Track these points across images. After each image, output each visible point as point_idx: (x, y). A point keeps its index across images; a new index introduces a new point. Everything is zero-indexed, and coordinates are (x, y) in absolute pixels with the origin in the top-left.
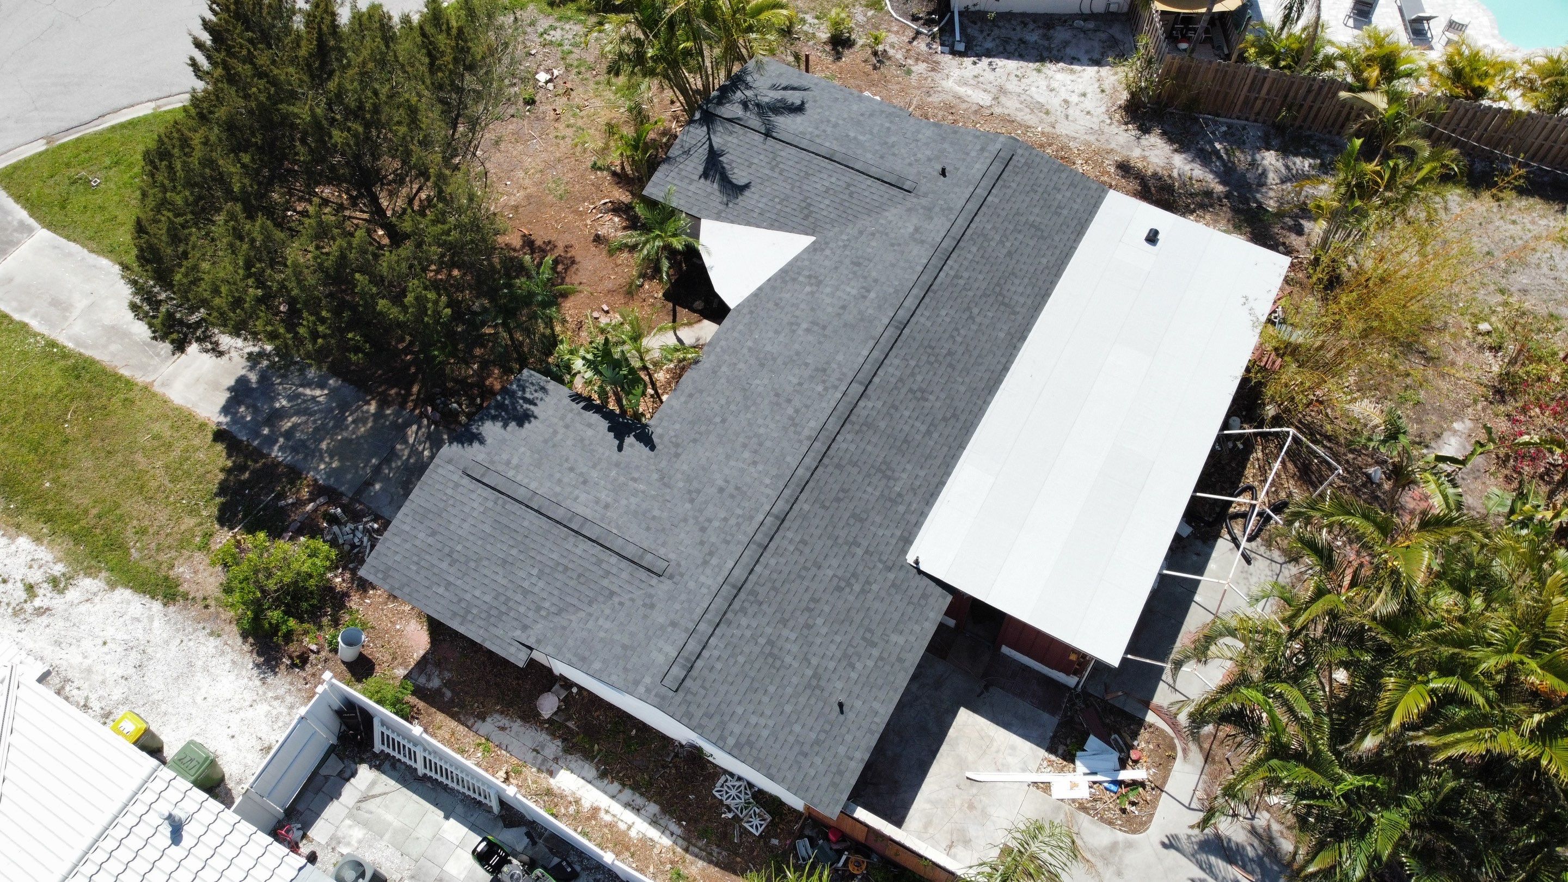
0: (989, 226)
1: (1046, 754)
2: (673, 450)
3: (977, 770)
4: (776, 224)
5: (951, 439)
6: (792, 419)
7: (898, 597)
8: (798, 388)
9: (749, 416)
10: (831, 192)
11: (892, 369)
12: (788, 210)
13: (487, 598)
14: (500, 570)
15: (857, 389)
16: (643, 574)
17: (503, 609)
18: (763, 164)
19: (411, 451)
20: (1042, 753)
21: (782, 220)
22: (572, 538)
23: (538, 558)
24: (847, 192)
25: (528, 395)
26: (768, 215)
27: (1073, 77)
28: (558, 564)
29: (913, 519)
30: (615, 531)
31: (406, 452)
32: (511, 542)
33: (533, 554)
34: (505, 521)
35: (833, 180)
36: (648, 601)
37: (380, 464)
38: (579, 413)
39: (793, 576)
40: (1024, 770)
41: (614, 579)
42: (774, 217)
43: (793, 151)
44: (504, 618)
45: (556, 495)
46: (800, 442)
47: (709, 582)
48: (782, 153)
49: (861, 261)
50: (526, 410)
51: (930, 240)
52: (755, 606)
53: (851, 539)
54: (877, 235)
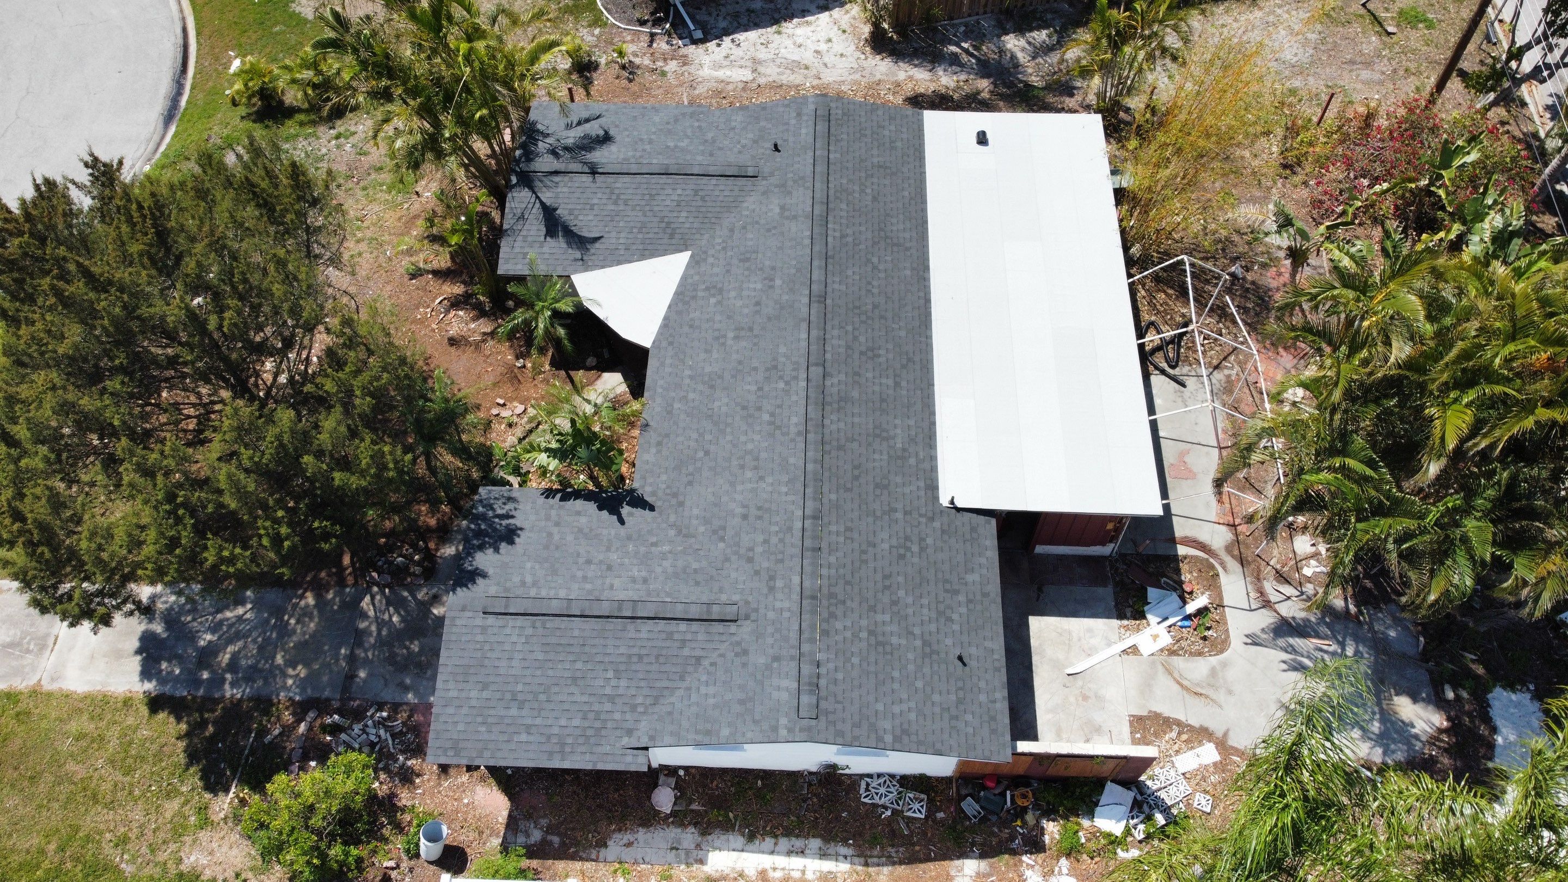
0: (844, 181)
1: (1119, 622)
2: (674, 501)
3: (1072, 664)
4: (647, 252)
5: (918, 382)
6: (771, 423)
7: (953, 540)
8: (760, 393)
9: (729, 438)
10: (683, 204)
11: (836, 342)
12: (651, 236)
13: (576, 722)
14: (573, 689)
15: (816, 371)
16: (719, 627)
17: (598, 724)
18: (604, 201)
19: (378, 624)
20: (1115, 623)
21: (649, 247)
22: (631, 626)
23: (607, 660)
24: (698, 198)
25: (499, 512)
26: (634, 247)
27: (812, 28)
28: (630, 656)
29: (926, 466)
30: (669, 600)
31: (374, 628)
32: (571, 658)
33: (599, 658)
34: (554, 640)
35: (679, 192)
36: (738, 649)
37: (352, 652)
38: (560, 507)
39: (857, 564)
40: (1109, 644)
41: (694, 645)
42: (641, 247)
43: (627, 179)
44: (603, 732)
45: (590, 592)
46: (793, 440)
47: (786, 604)
48: (618, 185)
49: (748, 255)
50: (507, 526)
51: (800, 212)
52: (841, 607)
53: (886, 508)
54: (749, 227)
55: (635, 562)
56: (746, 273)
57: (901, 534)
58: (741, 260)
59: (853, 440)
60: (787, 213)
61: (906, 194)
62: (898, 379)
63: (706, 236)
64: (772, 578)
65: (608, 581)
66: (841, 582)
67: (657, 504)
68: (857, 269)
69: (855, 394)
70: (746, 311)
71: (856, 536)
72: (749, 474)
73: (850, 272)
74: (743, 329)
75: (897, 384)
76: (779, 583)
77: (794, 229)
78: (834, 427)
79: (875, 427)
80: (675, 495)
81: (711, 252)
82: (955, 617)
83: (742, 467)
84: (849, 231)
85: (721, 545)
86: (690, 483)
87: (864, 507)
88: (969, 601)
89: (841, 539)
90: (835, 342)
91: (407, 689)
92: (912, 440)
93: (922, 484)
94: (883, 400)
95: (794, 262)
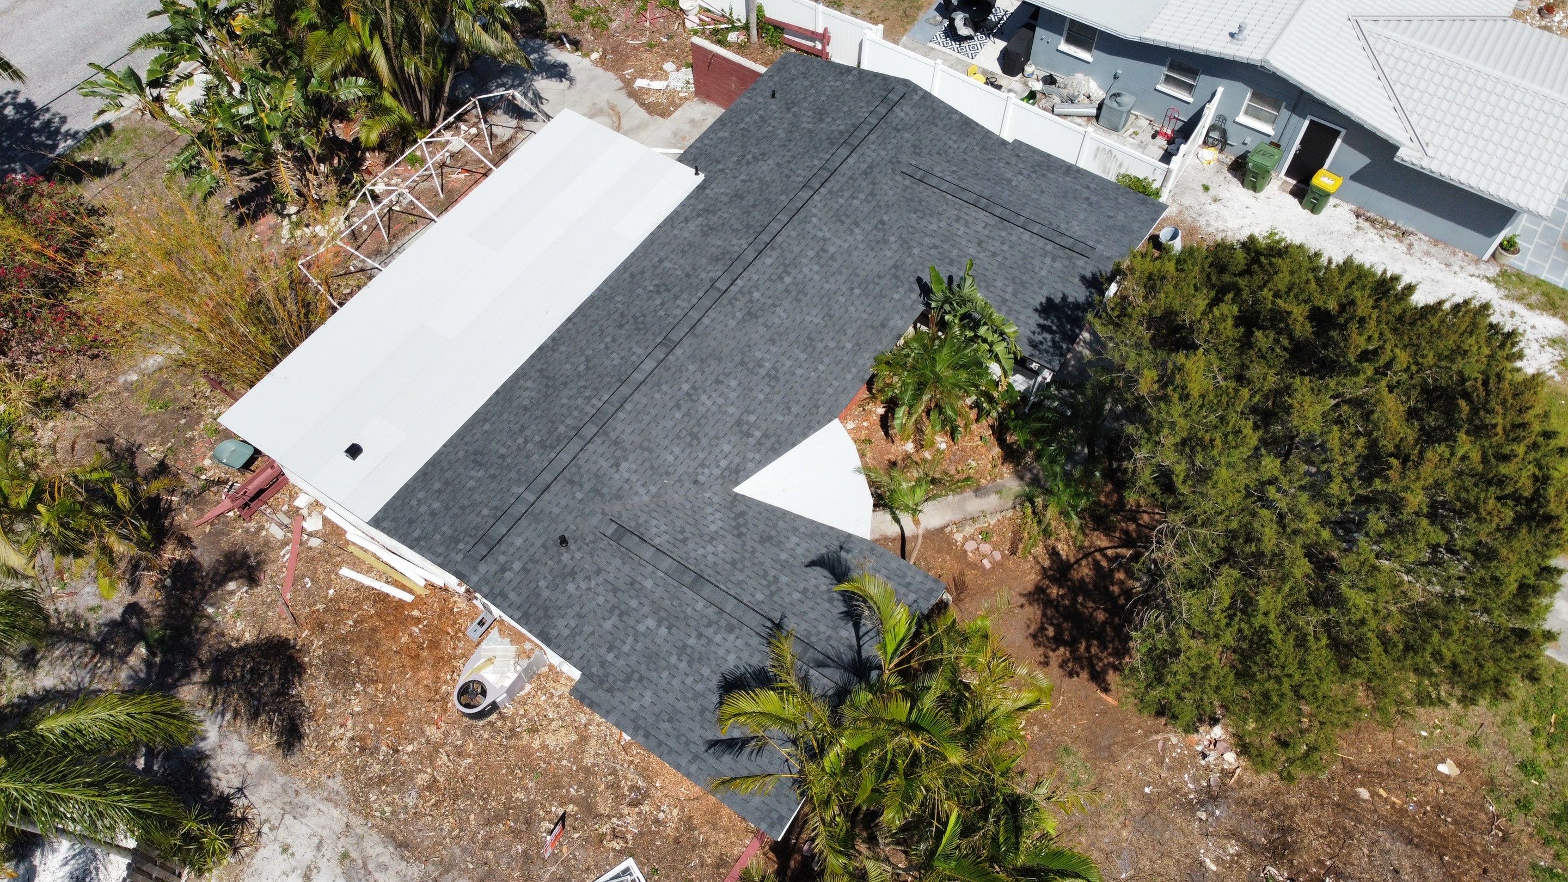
4: (778, 515)
10: (706, 538)
15: (721, 285)
21: (771, 518)
24: (687, 534)
25: (1049, 336)
29: (692, 201)
30: (949, 197)
42: (780, 523)
45: (1005, 229)
46: (781, 247)
47: (868, 152)
49: (688, 439)
51: (607, 444)
52: (832, 136)
53: (748, 184)
54: (662, 470)
57: (751, 166)
61: (486, 427)
62: (657, 264)
63: (707, 495)
64: (865, 173)
65: (986, 232)
66: (820, 149)
67: (913, 279)
68: (607, 362)
69: (703, 261)
70: (733, 383)
71: (786, 172)
72: (832, 249)
73: (617, 362)
74: (748, 369)
76: (864, 166)
80: (896, 277)
81: (717, 472)
82: (756, 117)
83: (832, 258)
84: (580, 401)
86: (879, 277)
87: (765, 187)
88: (738, 124)
89: (799, 171)
92: (687, 220)
93: (708, 191)
94: (683, 252)
95: (657, 396)
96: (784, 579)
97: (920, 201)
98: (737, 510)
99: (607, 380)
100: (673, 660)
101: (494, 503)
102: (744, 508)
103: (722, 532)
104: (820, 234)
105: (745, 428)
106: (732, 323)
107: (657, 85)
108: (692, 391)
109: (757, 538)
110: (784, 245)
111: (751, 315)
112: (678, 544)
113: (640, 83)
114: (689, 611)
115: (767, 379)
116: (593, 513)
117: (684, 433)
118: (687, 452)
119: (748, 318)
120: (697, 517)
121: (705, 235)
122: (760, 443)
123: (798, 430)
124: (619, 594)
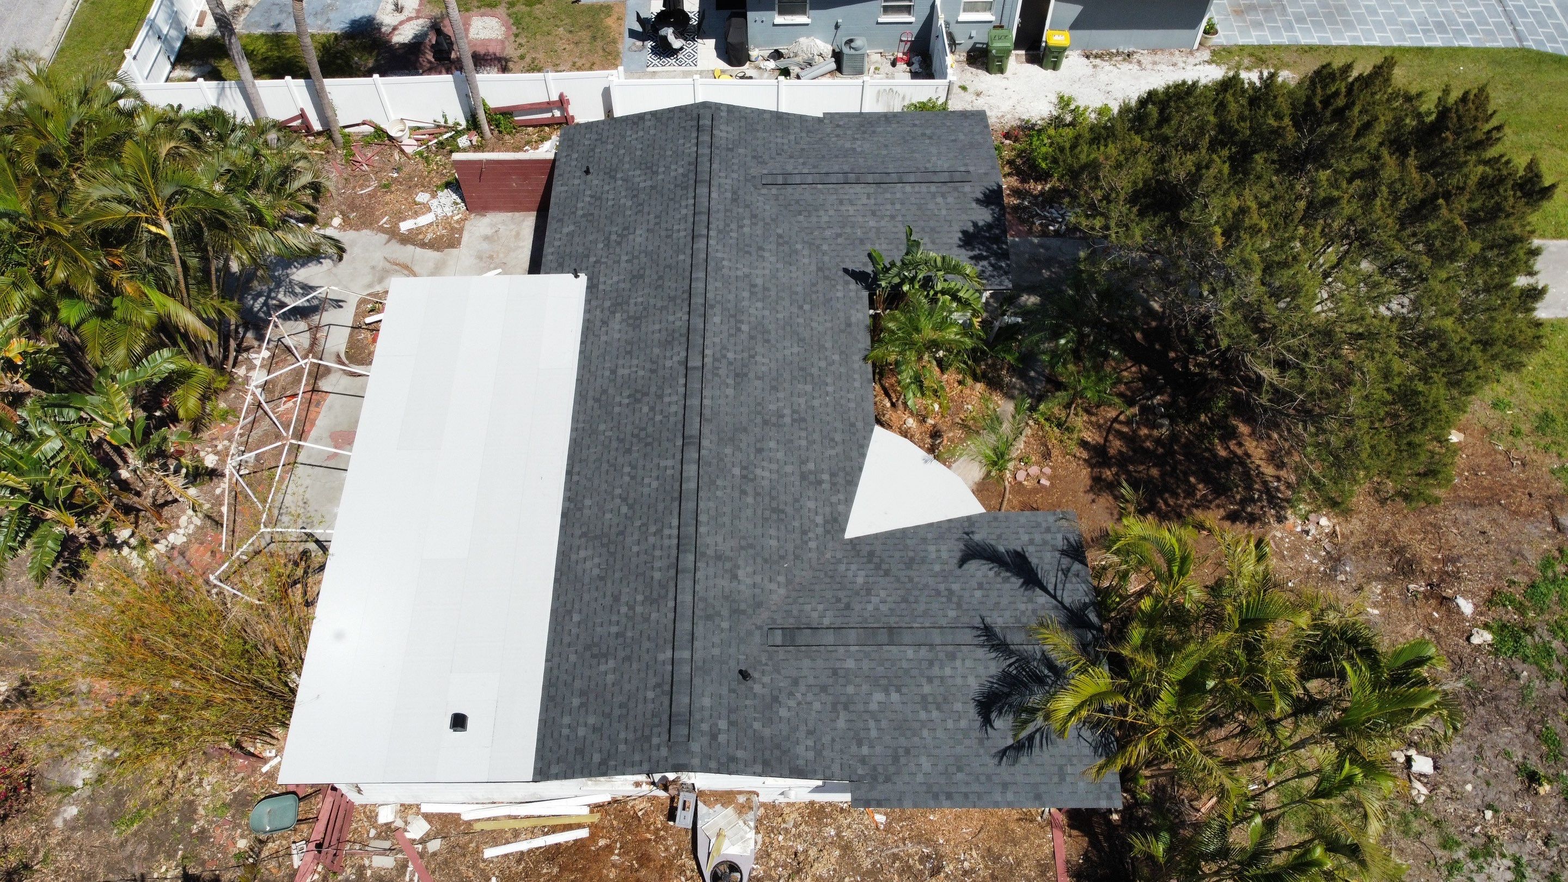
4: (899, 536)
42: (907, 543)
49: (775, 516)
50: (972, 250)
51: (711, 563)
52: (679, 182)
53: (636, 261)
54: (775, 557)
55: (853, 219)
56: (774, 493)
57: (624, 245)
58: (783, 511)
59: (662, 308)
60: (728, 565)
61: (576, 618)
62: (613, 377)
63: (828, 556)
64: (734, 200)
65: (872, 201)
66: (678, 198)
67: (841, 273)
68: (646, 490)
69: (656, 351)
70: (772, 444)
71: (663, 233)
72: (759, 281)
73: (655, 484)
74: (774, 425)
75: (614, 372)
76: (729, 195)
77: (720, 539)
78: (679, 315)
79: (639, 326)
80: (826, 278)
81: (820, 530)
82: (588, 199)
83: (765, 289)
84: (652, 540)
85: (780, 231)
86: (814, 285)
87: (655, 257)
88: (574, 213)
89: (676, 227)
90: (674, 398)
91: (1040, 245)
92: (605, 323)
93: (601, 287)
94: (629, 353)
95: (719, 493)
96: (955, 587)
97: (797, 202)
98: (864, 553)
99: (661, 507)
100: (923, 715)
101: (652, 681)
102: (868, 548)
103: (871, 580)
104: (739, 273)
105: (812, 477)
106: (730, 392)
107: (423, 220)
108: (745, 472)
109: (902, 566)
110: (719, 298)
111: (740, 377)
112: (845, 613)
113: (405, 226)
114: (905, 665)
115: (796, 424)
116: (749, 633)
117: (767, 513)
118: (783, 527)
119: (739, 380)
120: (838, 580)
121: (636, 327)
122: (834, 484)
123: (854, 454)
124: (831, 690)
